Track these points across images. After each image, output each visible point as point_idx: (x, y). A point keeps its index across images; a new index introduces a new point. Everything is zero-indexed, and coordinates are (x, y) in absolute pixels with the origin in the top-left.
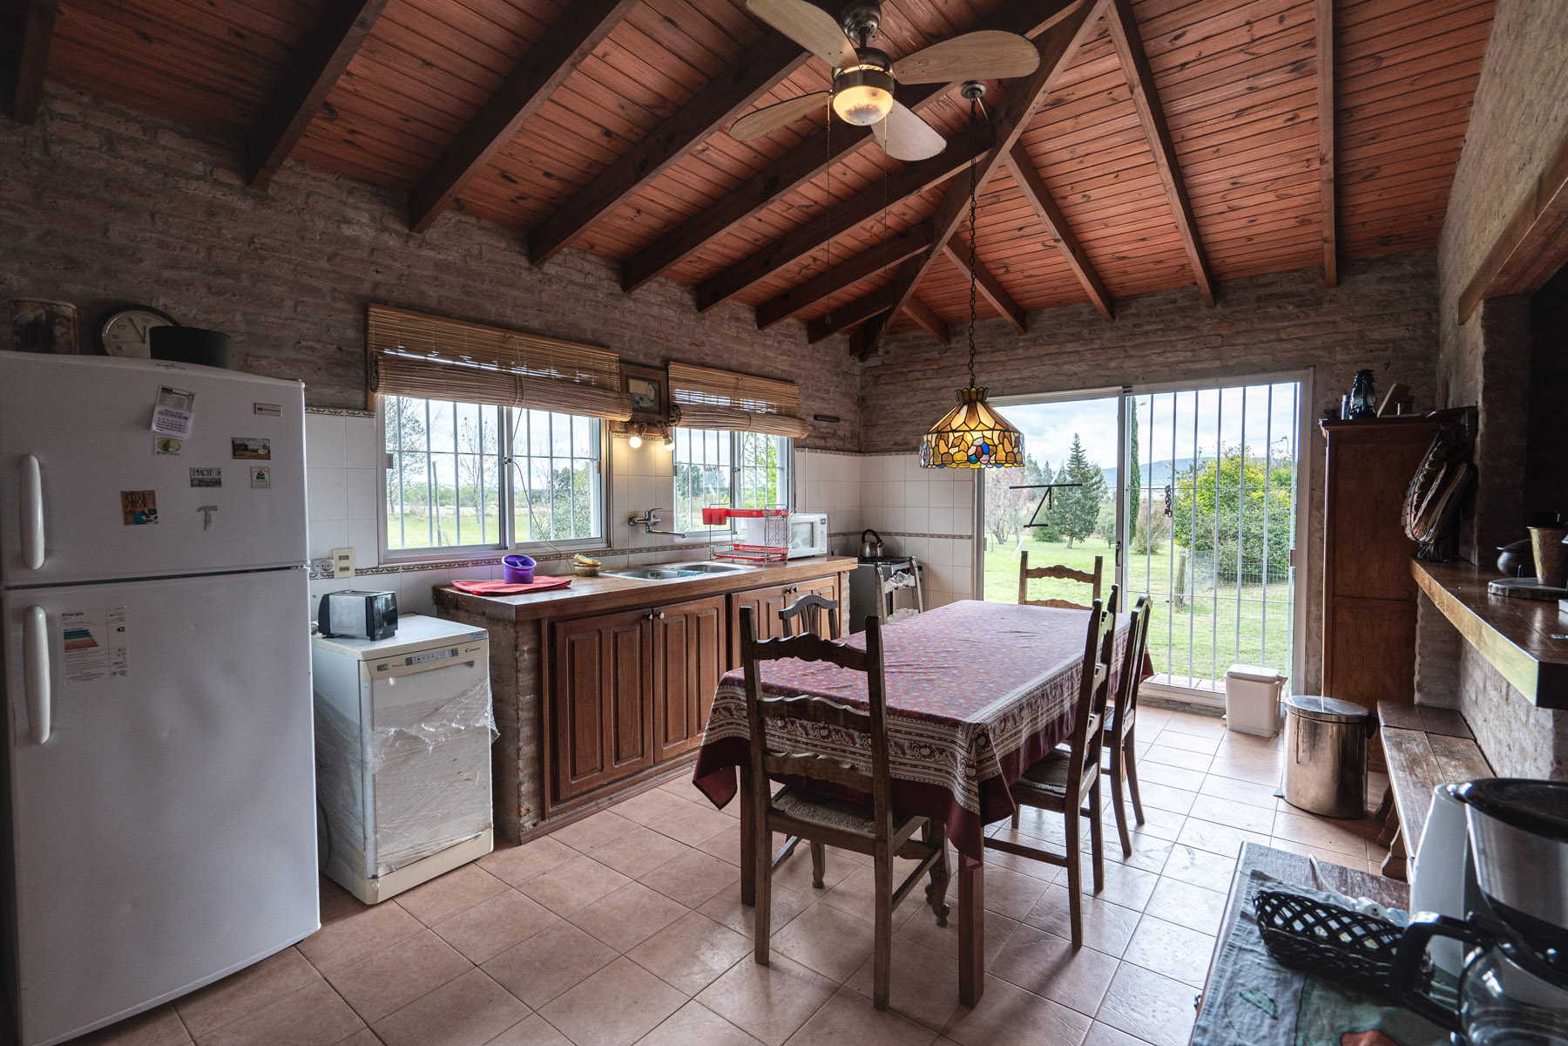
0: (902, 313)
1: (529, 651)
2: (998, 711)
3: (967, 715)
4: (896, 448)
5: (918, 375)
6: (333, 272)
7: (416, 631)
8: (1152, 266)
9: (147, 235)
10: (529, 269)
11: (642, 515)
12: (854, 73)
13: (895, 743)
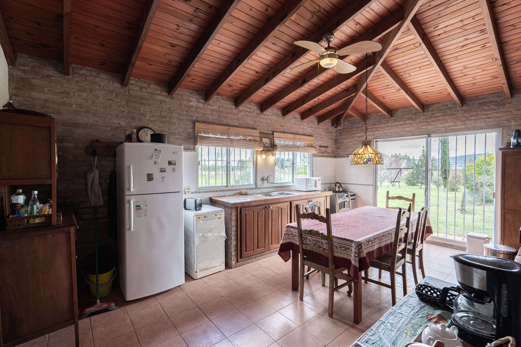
0: (348, 113)
1: (235, 216)
2: (366, 239)
3: (356, 239)
4: (347, 156)
5: (355, 132)
6: (187, 114)
7: (207, 209)
8: (437, 94)
9: (148, 110)
10: (235, 109)
11: (266, 178)
12: (326, 55)
13: (335, 246)
